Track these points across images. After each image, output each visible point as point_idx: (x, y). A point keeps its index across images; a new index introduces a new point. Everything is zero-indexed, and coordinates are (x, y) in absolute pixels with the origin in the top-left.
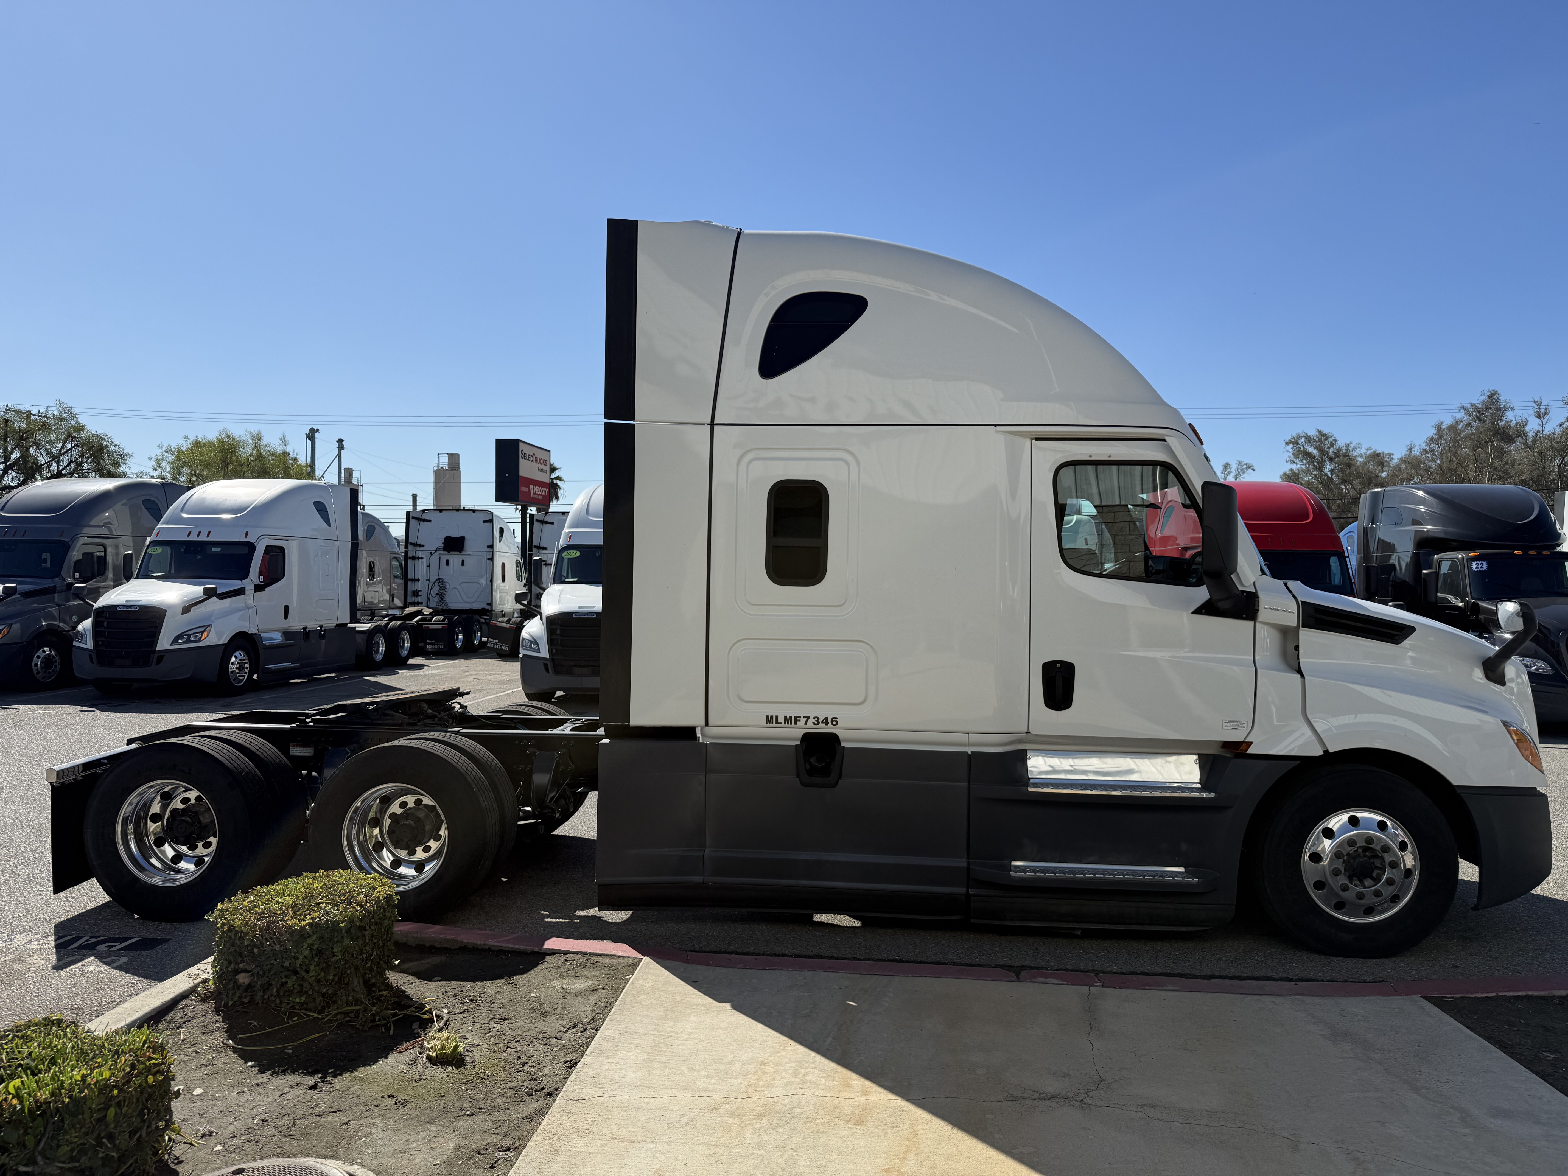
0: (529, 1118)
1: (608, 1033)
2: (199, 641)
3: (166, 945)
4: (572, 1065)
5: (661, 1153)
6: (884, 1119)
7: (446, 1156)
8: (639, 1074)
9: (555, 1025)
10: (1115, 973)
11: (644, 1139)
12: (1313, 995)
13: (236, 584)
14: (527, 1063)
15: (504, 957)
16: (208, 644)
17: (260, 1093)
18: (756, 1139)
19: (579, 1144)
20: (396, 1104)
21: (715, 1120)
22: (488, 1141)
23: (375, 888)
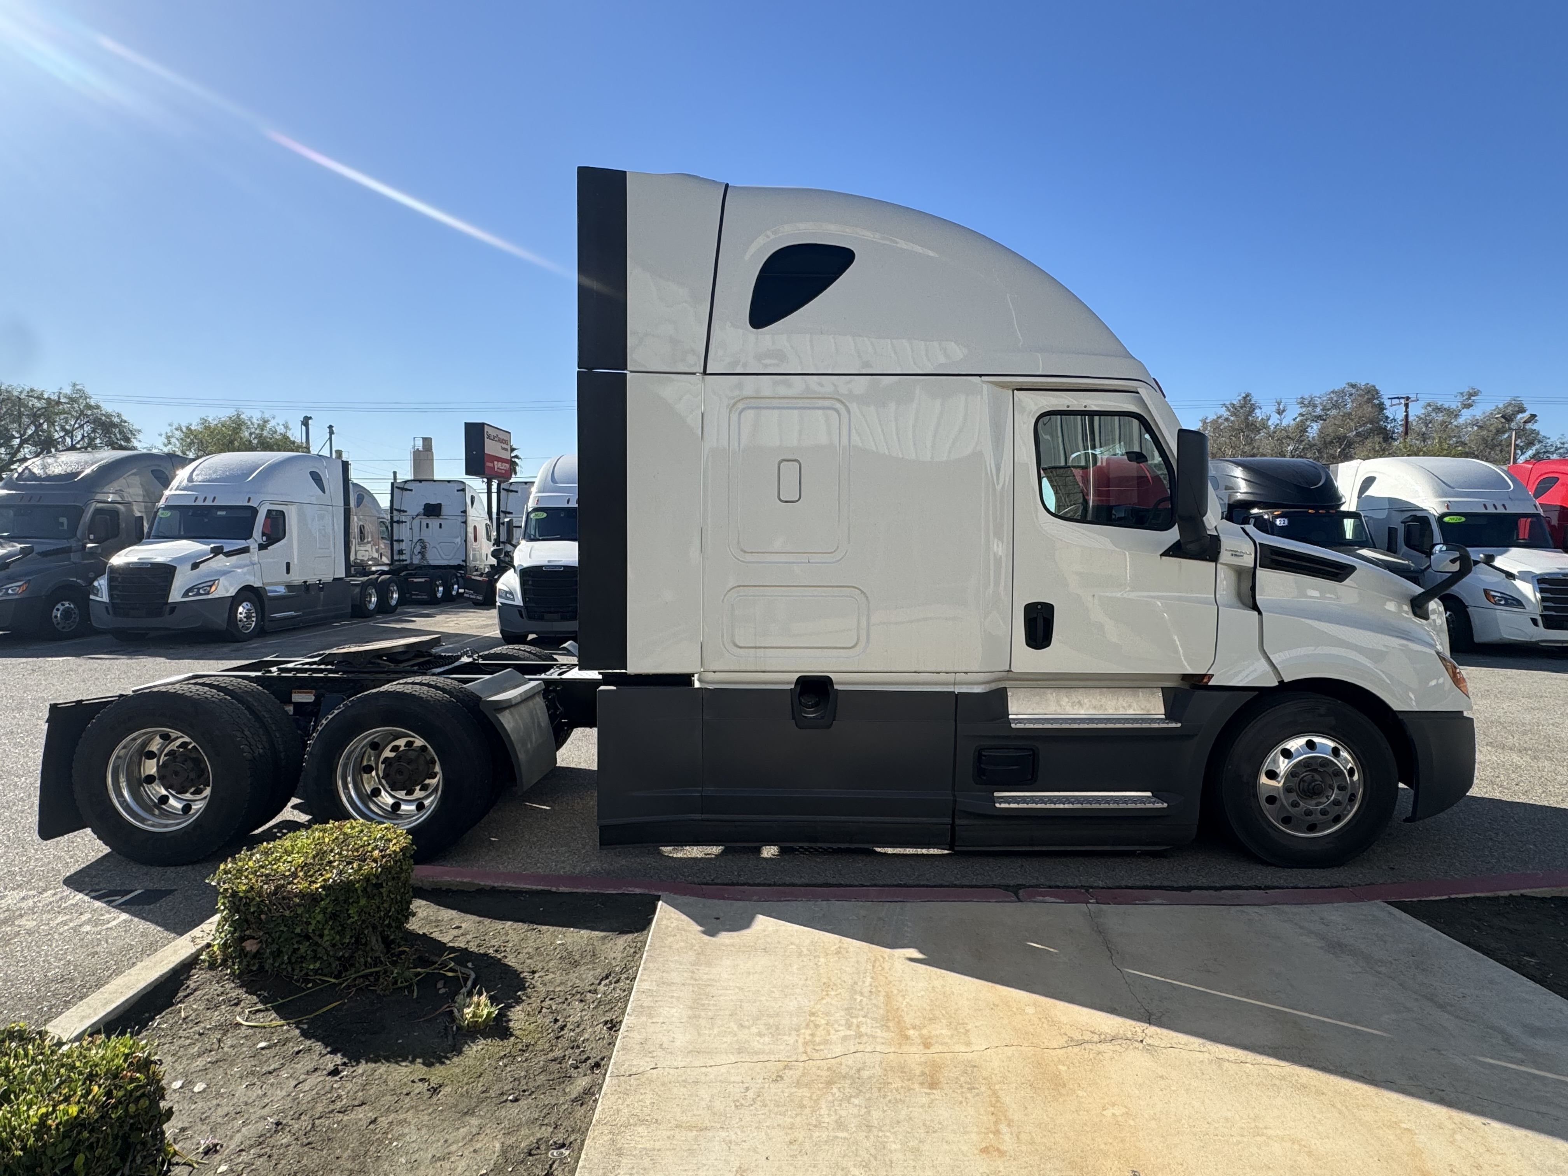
0: (581, 1100)
1: (645, 986)
2: (208, 593)
3: (170, 897)
4: (613, 1026)
5: (737, 1144)
6: (958, 1079)
7: (492, 1162)
8: (689, 1036)
9: (587, 976)
10: (1102, 888)
11: (713, 1124)
12: (1286, 904)
13: (241, 544)
14: (565, 1026)
16: (217, 596)
17: (272, 1085)
18: (834, 1116)
19: (643, 1137)
20: (428, 1090)
21: (783, 1092)
22: (539, 1136)
23: (390, 840)
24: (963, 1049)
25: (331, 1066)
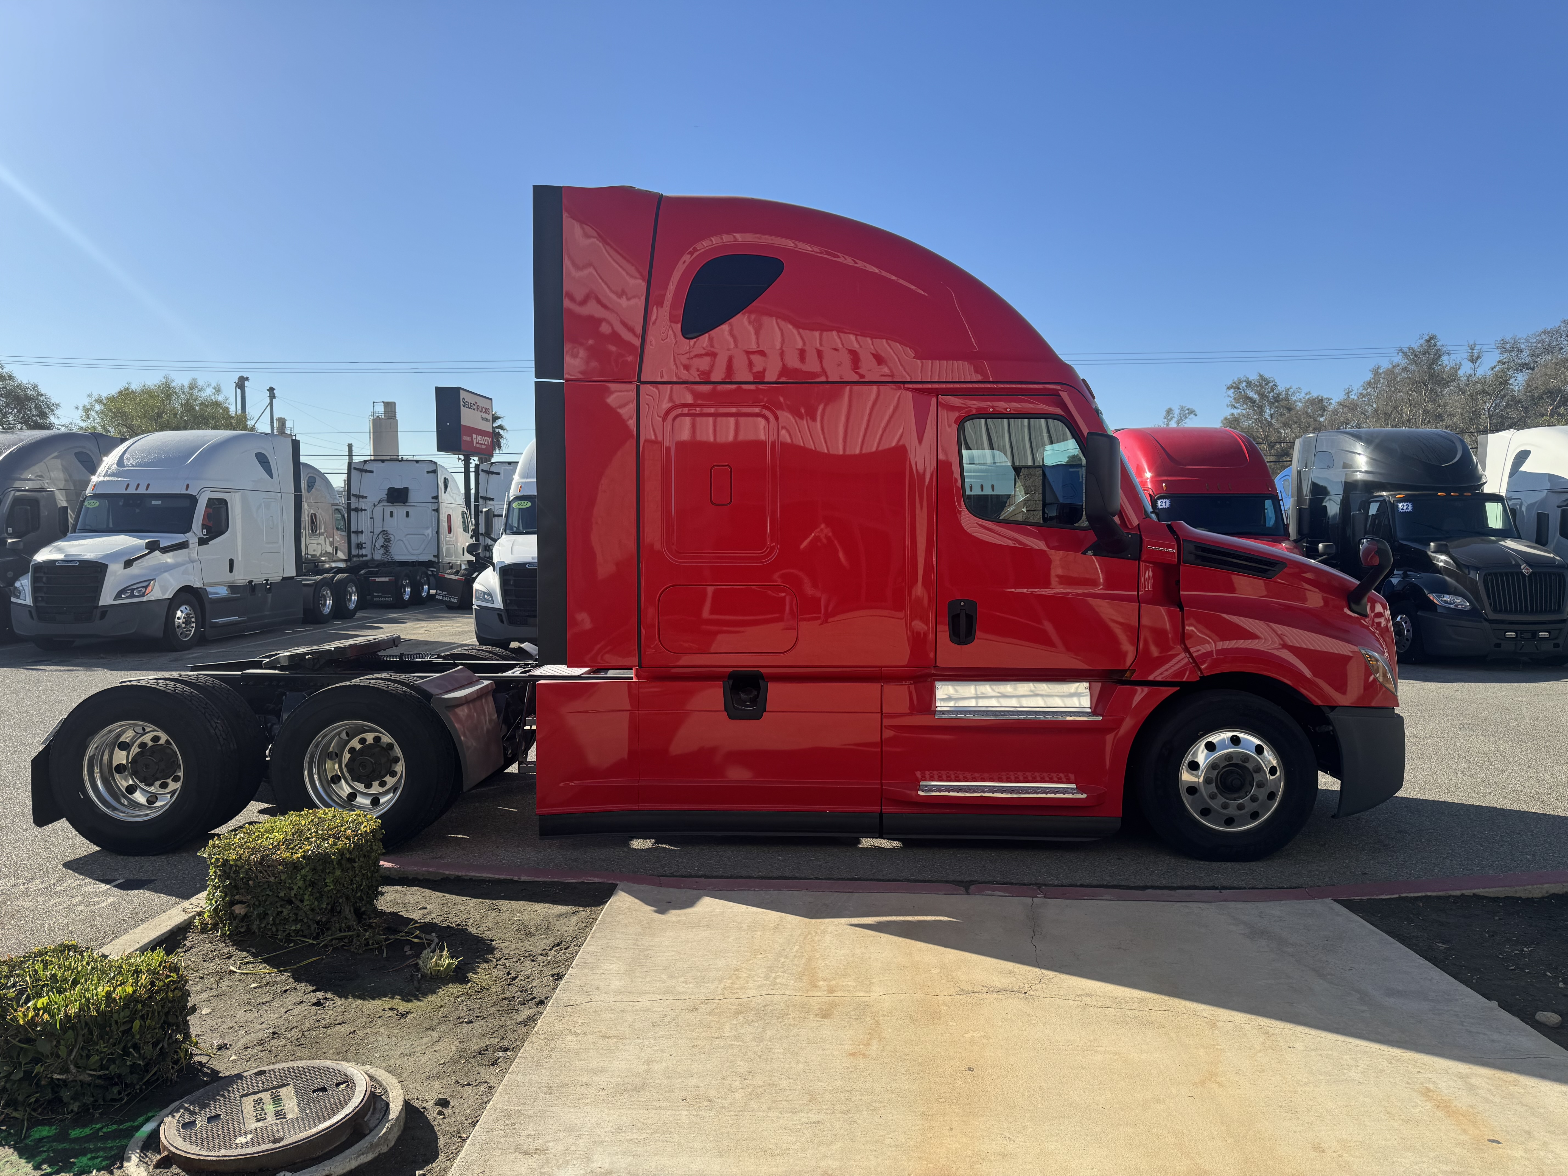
0: (524, 1023)
1: (591, 949)
2: (143, 595)
3: (151, 886)
4: (558, 977)
5: (648, 1047)
6: (849, 1012)
7: (449, 1057)
8: (623, 982)
9: (539, 944)
10: (1055, 886)
11: (631, 1036)
12: (1236, 901)
13: (179, 538)
14: (517, 977)
15: (485, 886)
16: (153, 598)
17: (266, 1011)
18: (734, 1033)
19: (572, 1042)
20: (397, 1015)
21: (695, 1018)
22: (488, 1043)
23: (361, 823)
24: (862, 995)
25: (315, 1000)
